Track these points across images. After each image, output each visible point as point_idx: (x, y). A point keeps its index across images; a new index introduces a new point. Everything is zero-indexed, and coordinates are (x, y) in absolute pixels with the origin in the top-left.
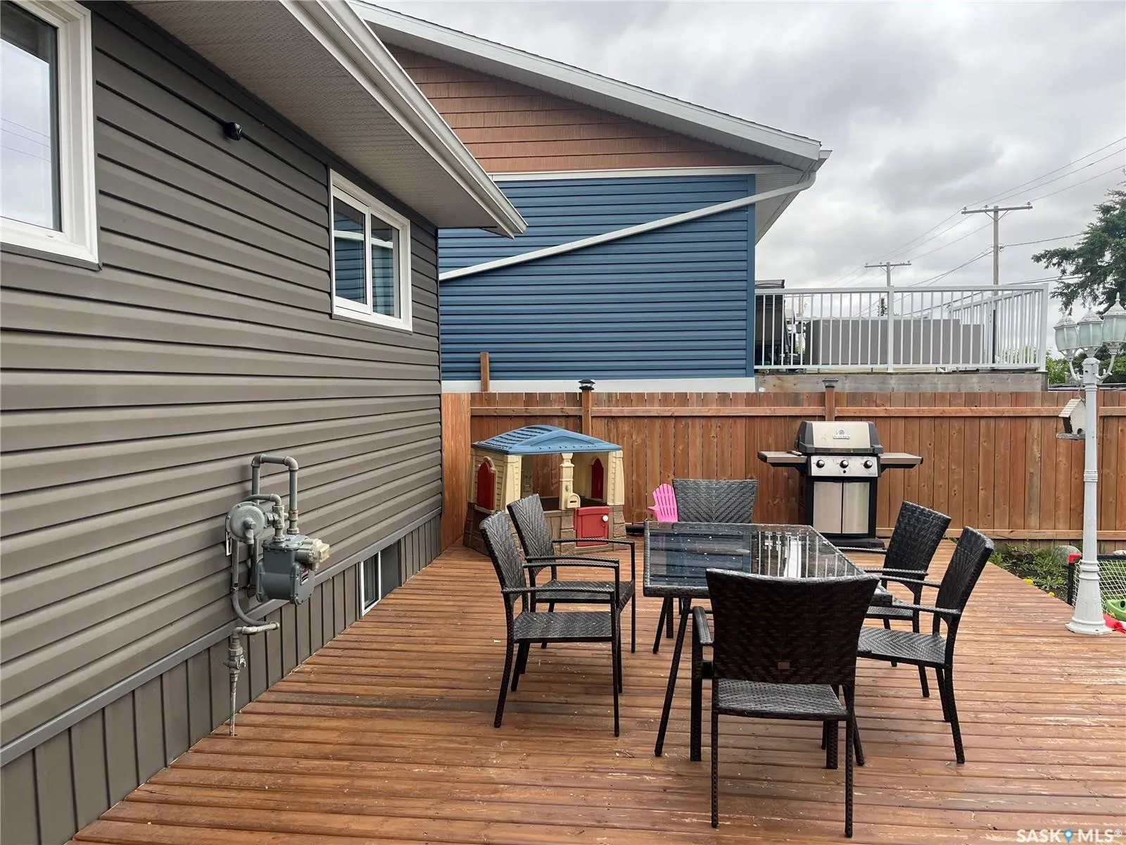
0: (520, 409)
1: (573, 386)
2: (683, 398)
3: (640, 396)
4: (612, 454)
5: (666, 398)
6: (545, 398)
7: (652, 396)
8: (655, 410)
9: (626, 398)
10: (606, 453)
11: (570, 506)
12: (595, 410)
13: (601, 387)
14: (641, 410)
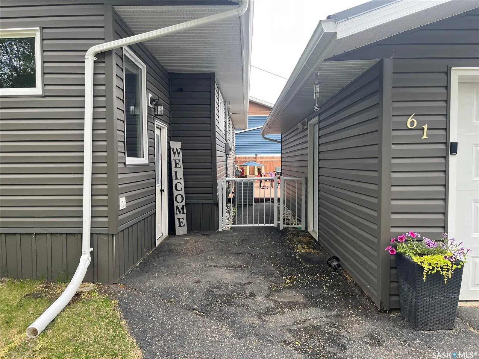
0: (244, 160)
1: (254, 156)
2: (273, 158)
3: (266, 157)
4: (263, 167)
5: (270, 158)
6: (249, 158)
7: (268, 157)
8: (269, 160)
9: (263, 158)
10: (262, 166)
11: (256, 174)
12: (258, 160)
13: (259, 156)
14: (266, 160)
